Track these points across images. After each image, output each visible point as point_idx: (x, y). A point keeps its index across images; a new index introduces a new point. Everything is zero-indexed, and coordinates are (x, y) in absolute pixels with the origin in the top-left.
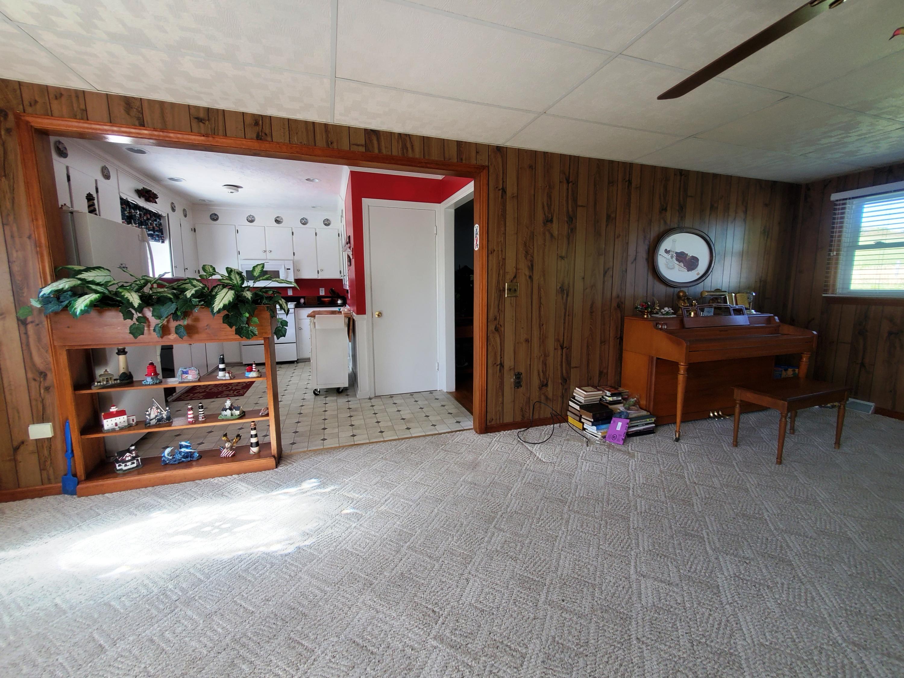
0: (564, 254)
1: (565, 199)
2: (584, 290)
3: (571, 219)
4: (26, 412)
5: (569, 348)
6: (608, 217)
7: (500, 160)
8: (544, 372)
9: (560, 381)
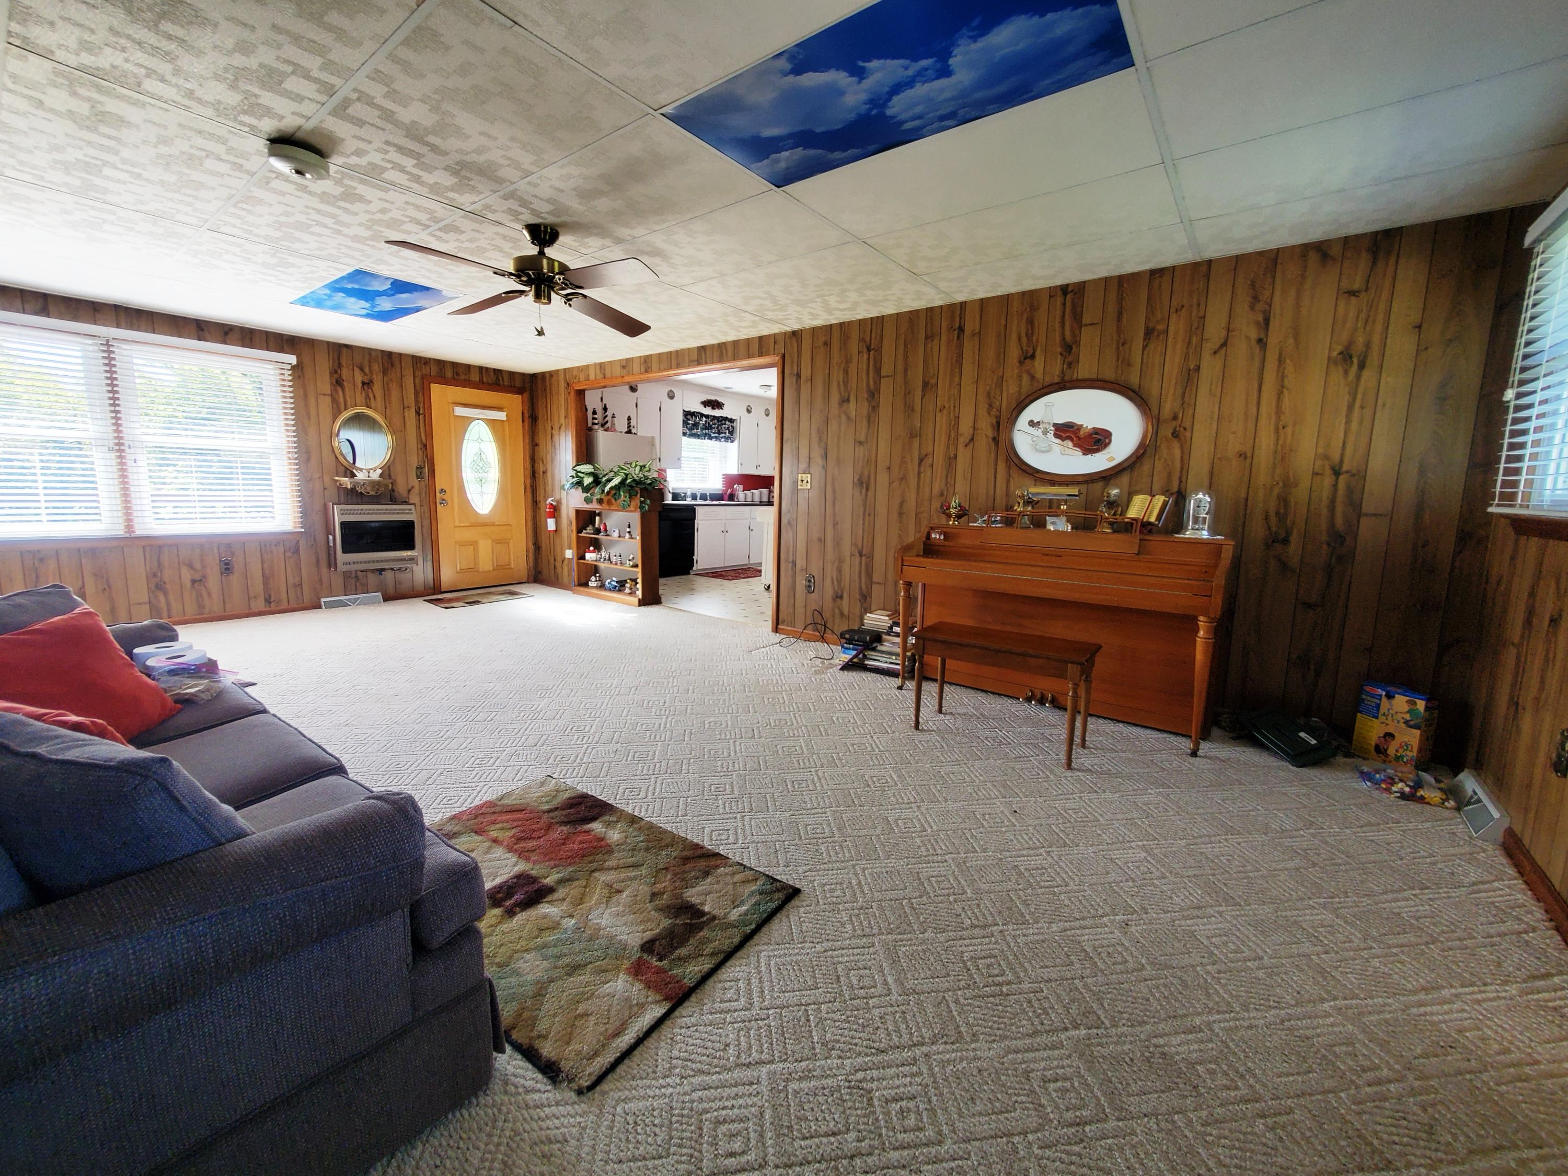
0: (863, 439)
1: (864, 371)
2: (890, 484)
3: (873, 394)
4: (566, 543)
5: (871, 557)
6: (926, 384)
7: (795, 345)
8: (839, 582)
9: (858, 597)
